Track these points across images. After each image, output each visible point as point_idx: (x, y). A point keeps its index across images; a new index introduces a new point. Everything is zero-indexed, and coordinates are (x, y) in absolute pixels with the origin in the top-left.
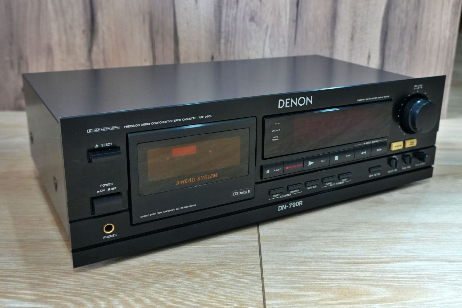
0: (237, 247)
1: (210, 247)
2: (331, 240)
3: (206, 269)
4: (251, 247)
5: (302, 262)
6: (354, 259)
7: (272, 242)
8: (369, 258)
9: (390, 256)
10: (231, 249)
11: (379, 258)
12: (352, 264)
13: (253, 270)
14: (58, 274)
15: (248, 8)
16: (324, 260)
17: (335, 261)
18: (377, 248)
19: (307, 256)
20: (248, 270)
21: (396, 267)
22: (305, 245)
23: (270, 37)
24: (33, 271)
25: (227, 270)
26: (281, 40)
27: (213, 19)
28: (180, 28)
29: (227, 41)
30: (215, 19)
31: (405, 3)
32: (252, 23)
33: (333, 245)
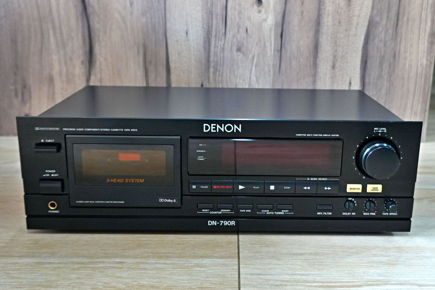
0: (217, 270)
1: (192, 270)
2: (307, 264)
4: (231, 270)
5: (278, 285)
6: (328, 282)
7: (251, 266)
8: (343, 282)
9: (363, 279)
10: (212, 272)
11: (352, 282)
12: (325, 287)
15: (235, 40)
16: (300, 284)
17: (310, 284)
18: (351, 271)
19: (284, 279)
22: (282, 268)
23: (256, 66)
26: (266, 69)
27: (203, 49)
28: (172, 58)
29: (216, 70)
30: (205, 50)
31: (383, 33)
32: (239, 53)
33: (309, 268)
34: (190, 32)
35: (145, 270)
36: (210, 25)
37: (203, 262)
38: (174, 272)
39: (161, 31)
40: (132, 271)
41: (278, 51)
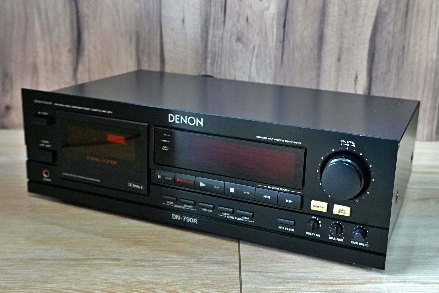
0: (218, 268)
1: (192, 268)
3: (188, 288)
4: (232, 268)
5: (280, 283)
6: (331, 280)
7: (253, 264)
8: (345, 280)
9: (366, 277)
11: (355, 280)
12: (328, 284)
13: (233, 289)
15: (234, 29)
16: (302, 281)
17: (312, 282)
19: (286, 277)
20: (228, 290)
21: (371, 288)
22: (284, 266)
23: (257, 57)
24: (21, 288)
25: (208, 290)
26: (268, 61)
27: (200, 39)
28: (166, 48)
29: (213, 60)
30: (202, 40)
31: (392, 26)
32: (239, 43)
33: (311, 266)
34: (187, 19)
35: (143, 267)
36: (208, 12)
38: (173, 269)
39: (156, 18)
40: (130, 268)
41: (280, 41)
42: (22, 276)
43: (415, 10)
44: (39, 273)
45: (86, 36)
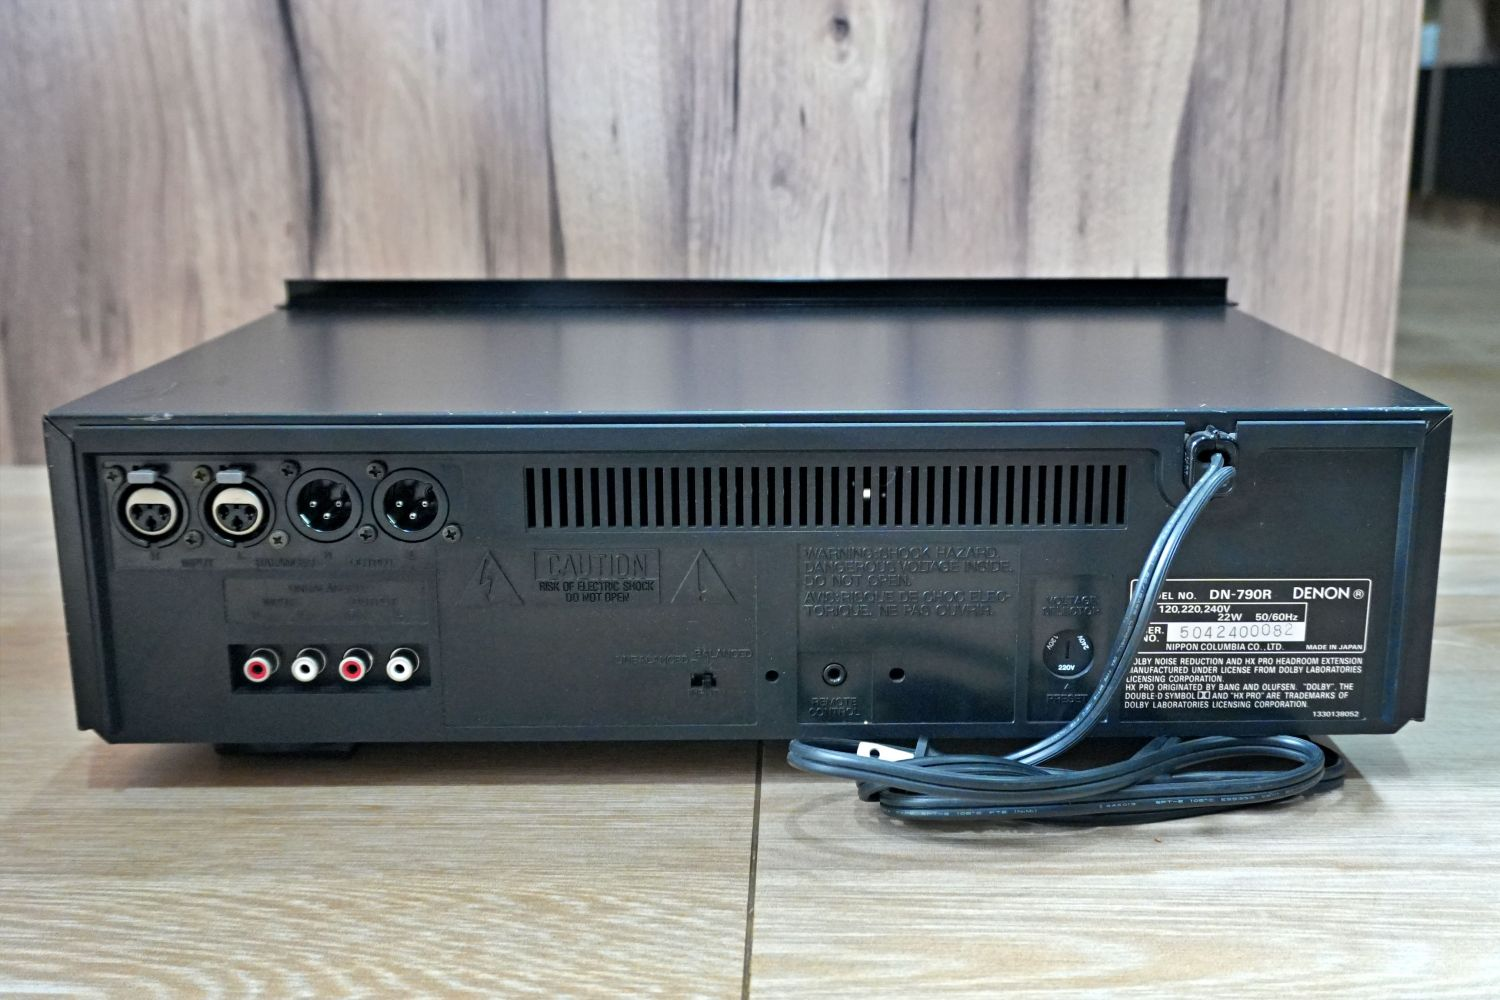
1: (605, 829)
3: (582, 889)
4: (730, 828)
7: (797, 815)
8: (1089, 858)
10: (668, 834)
11: (1121, 857)
12: (1033, 874)
13: (726, 891)
14: (135, 902)
15: (765, 148)
20: (709, 893)
21: (1173, 884)
23: (835, 230)
24: (64, 894)
25: (646, 893)
26: (868, 238)
27: (665, 181)
28: (567, 212)
29: (707, 244)
30: (672, 183)
31: (1237, 119)
32: (780, 190)
34: (625, 125)
35: (451, 829)
36: (687, 100)
37: (642, 805)
38: (546, 832)
39: (534, 125)
40: (413, 832)
41: (904, 180)
42: (72, 858)
43: (1308, 68)
44: (127, 850)
45: (335, 187)
